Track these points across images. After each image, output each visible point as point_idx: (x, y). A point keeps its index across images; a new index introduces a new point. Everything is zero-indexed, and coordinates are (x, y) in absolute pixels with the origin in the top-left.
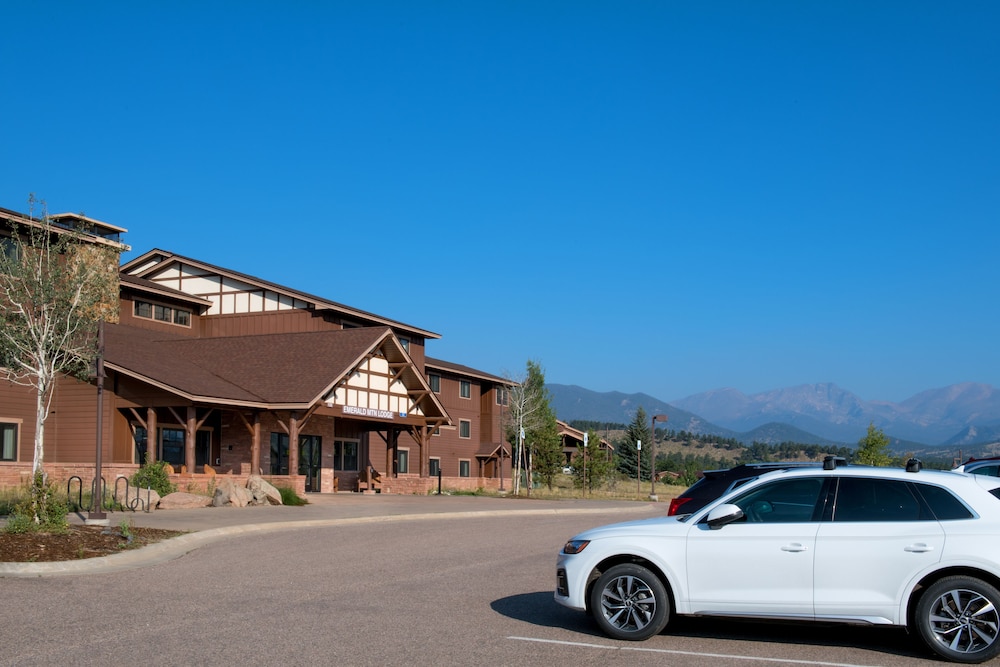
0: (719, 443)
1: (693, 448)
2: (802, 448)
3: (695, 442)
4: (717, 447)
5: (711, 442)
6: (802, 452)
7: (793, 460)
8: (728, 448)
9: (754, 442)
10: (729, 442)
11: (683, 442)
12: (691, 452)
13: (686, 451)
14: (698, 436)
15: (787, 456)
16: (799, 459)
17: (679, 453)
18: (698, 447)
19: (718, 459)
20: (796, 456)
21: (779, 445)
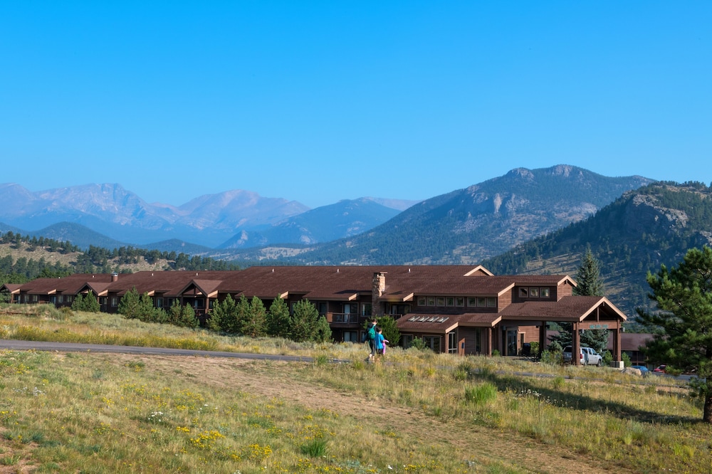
0: (52, 246)
1: (23, 251)
2: (141, 253)
3: (24, 244)
4: (50, 250)
5: (42, 245)
6: (142, 257)
7: (132, 265)
8: (62, 252)
9: (91, 246)
10: (62, 245)
11: (10, 244)
12: (22, 256)
13: (16, 255)
14: (28, 237)
15: (127, 262)
16: (138, 264)
17: (9, 257)
18: (28, 250)
19: (53, 264)
20: (135, 262)
21: (118, 250)
